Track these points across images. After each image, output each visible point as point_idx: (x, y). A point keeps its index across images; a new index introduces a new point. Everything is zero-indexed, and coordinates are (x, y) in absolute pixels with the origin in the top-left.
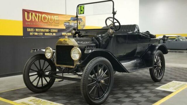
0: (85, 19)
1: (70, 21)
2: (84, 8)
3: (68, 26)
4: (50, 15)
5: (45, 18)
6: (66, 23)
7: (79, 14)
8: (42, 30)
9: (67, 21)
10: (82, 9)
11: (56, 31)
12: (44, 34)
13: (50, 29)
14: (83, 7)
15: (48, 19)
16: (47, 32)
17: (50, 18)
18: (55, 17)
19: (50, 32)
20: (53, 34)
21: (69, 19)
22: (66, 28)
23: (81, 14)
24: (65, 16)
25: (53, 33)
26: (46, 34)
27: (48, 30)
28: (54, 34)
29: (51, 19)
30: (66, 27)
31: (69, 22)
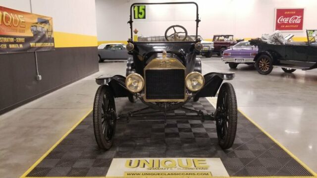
0: (52, 21)
1: (37, 23)
2: (144, 10)
3: (35, 32)
4: (12, 13)
5: (7, 18)
6: (32, 26)
7: (135, 18)
8: (6, 40)
9: (35, 25)
10: (141, 10)
11: (22, 40)
12: (8, 47)
13: (15, 37)
14: (143, 7)
15: (12, 19)
16: (12, 43)
17: (14, 18)
18: (19, 16)
19: (15, 43)
20: (19, 46)
21: (36, 21)
22: (34, 35)
23: (139, 18)
24: (31, 16)
25: (19, 43)
26: (11, 46)
27: (13, 39)
28: (21, 46)
29: (16, 21)
30: (33, 33)
31: (36, 26)
